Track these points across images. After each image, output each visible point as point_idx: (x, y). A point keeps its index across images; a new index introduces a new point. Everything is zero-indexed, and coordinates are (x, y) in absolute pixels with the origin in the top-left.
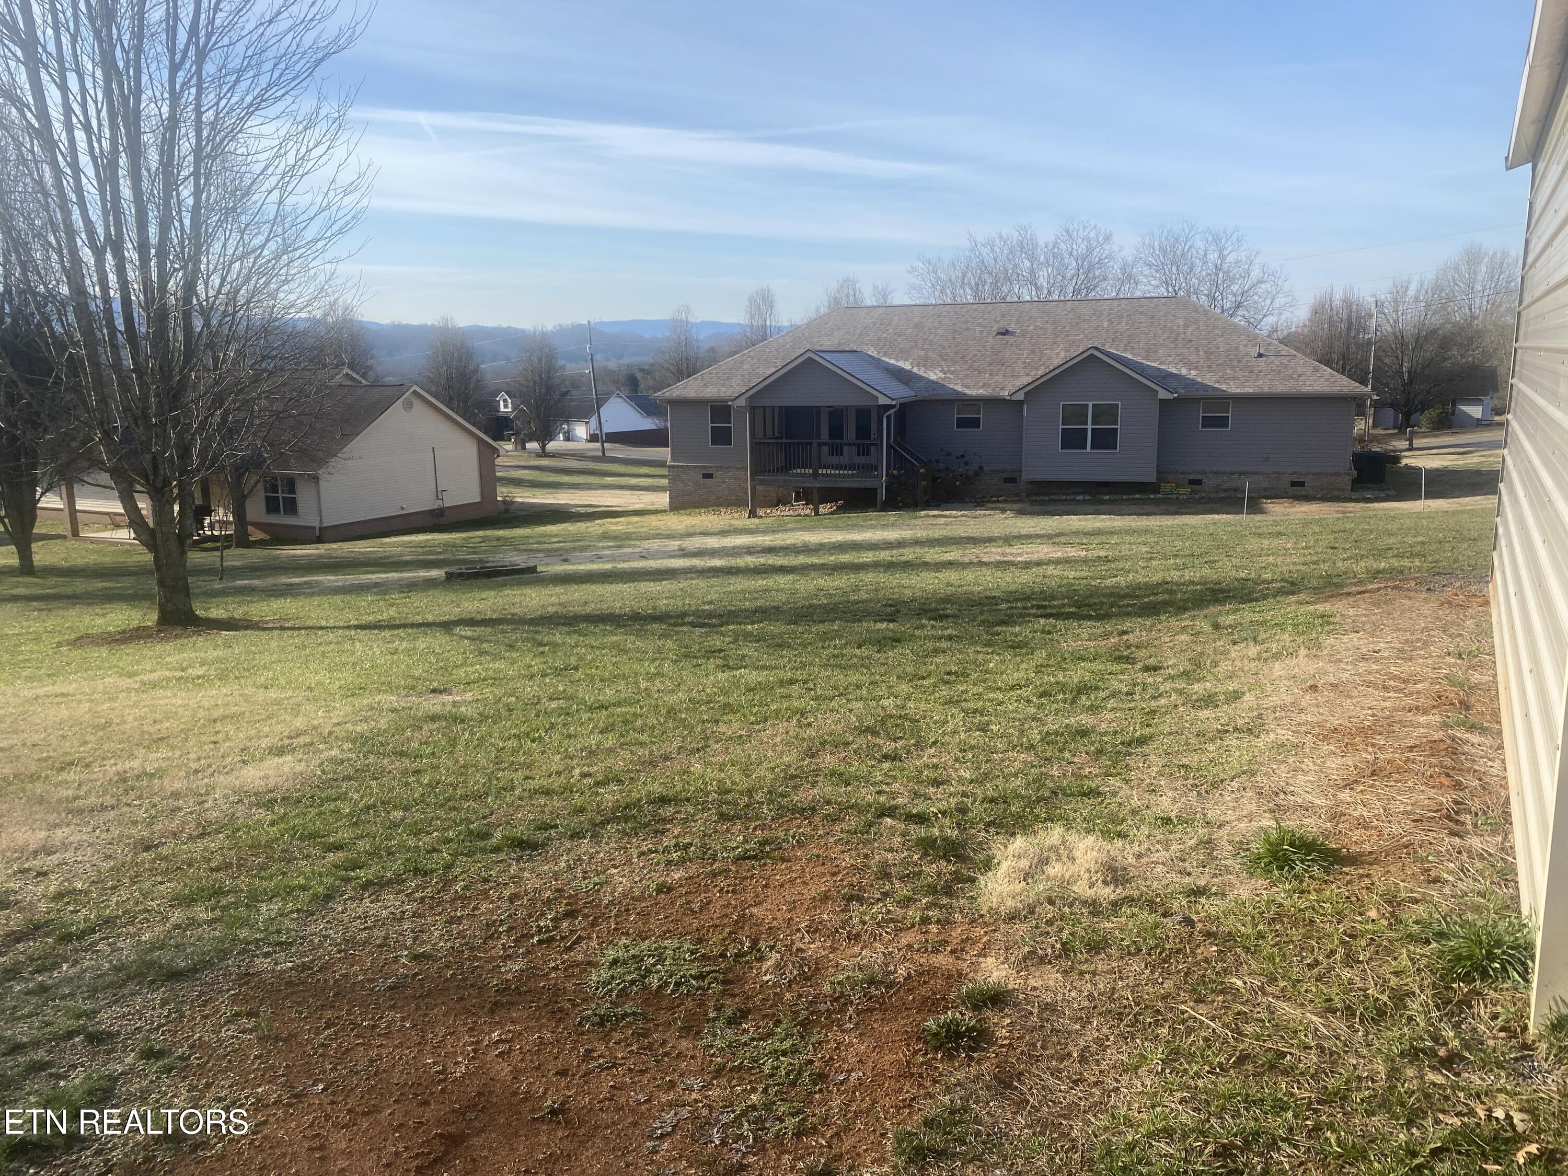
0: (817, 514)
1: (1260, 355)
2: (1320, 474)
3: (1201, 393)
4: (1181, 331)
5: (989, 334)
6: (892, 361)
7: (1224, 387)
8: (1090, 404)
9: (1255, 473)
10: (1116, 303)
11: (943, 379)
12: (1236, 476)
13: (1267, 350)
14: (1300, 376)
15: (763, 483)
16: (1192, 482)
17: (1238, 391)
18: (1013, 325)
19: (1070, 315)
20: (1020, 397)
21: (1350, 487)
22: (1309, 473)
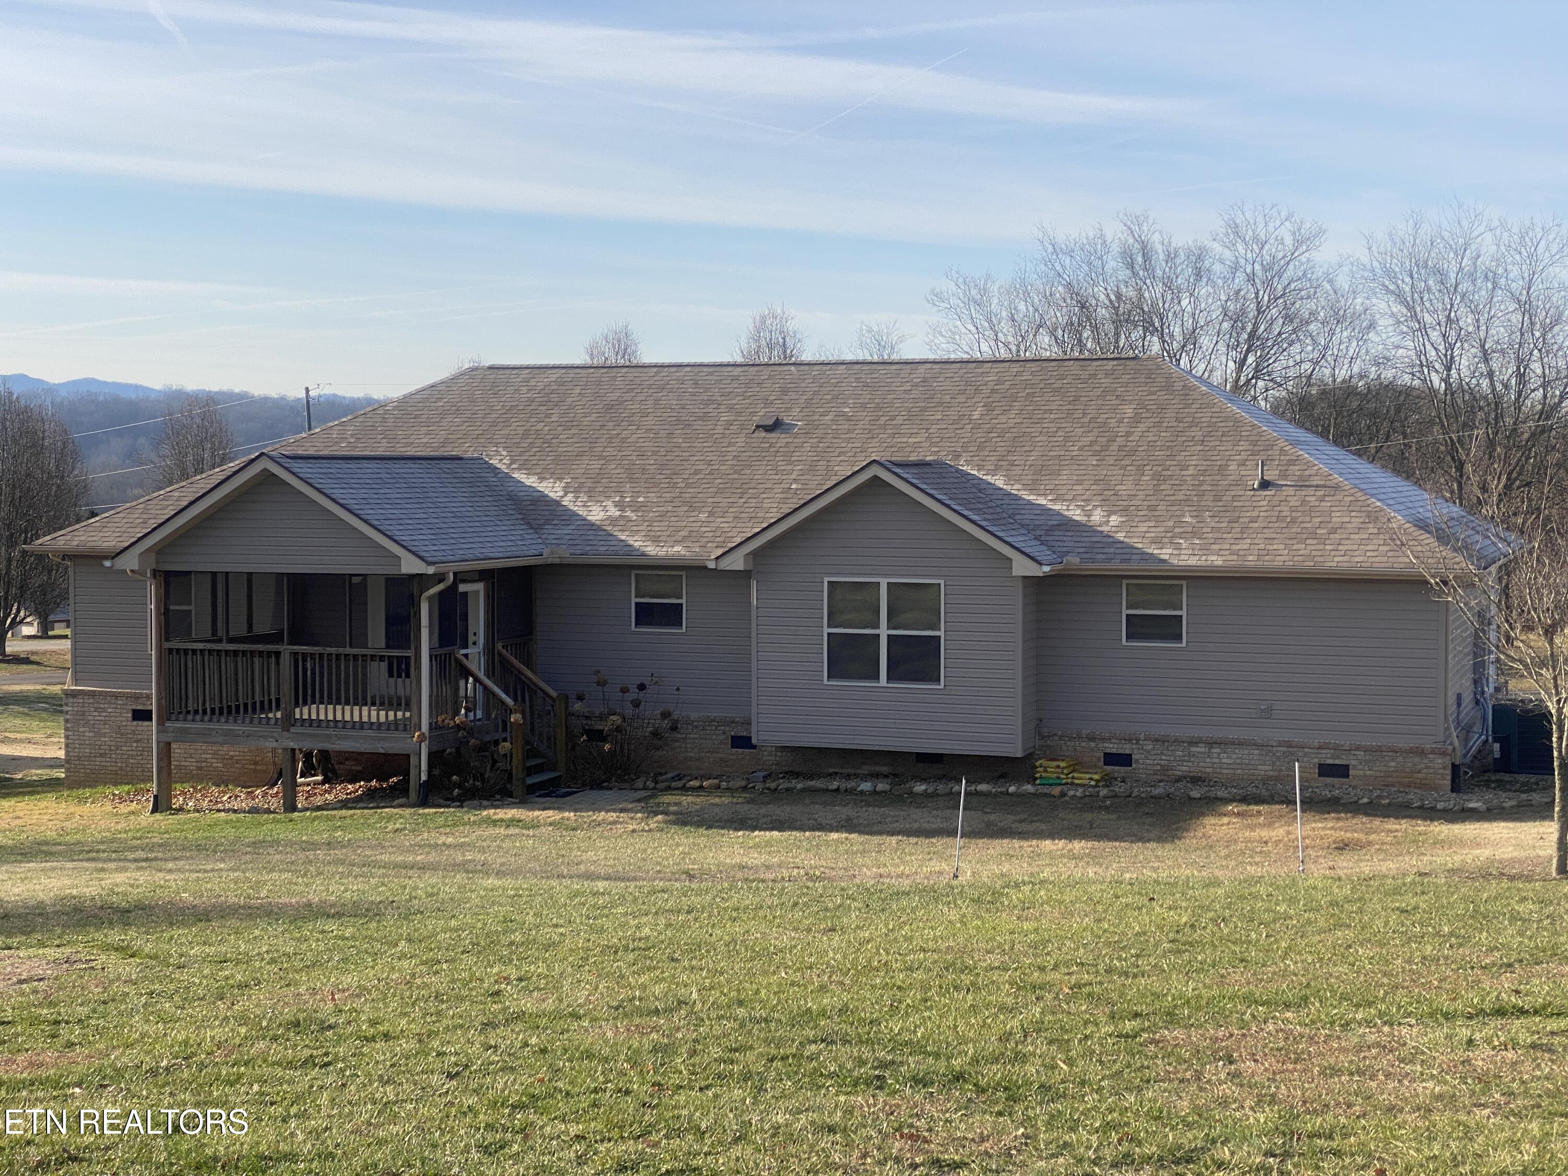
0: (291, 807)
1: (1265, 485)
2: (1379, 749)
3: (1116, 566)
4: (1123, 429)
5: (742, 427)
6: (530, 481)
7: (1165, 553)
8: (884, 583)
9: (1240, 744)
10: (1015, 368)
11: (613, 521)
12: (1201, 749)
13: (1283, 475)
14: (1333, 531)
15: (183, 735)
16: (1112, 759)
17: (1193, 561)
18: (795, 411)
19: (916, 393)
20: (736, 562)
21: (1447, 782)
22: (1358, 748)
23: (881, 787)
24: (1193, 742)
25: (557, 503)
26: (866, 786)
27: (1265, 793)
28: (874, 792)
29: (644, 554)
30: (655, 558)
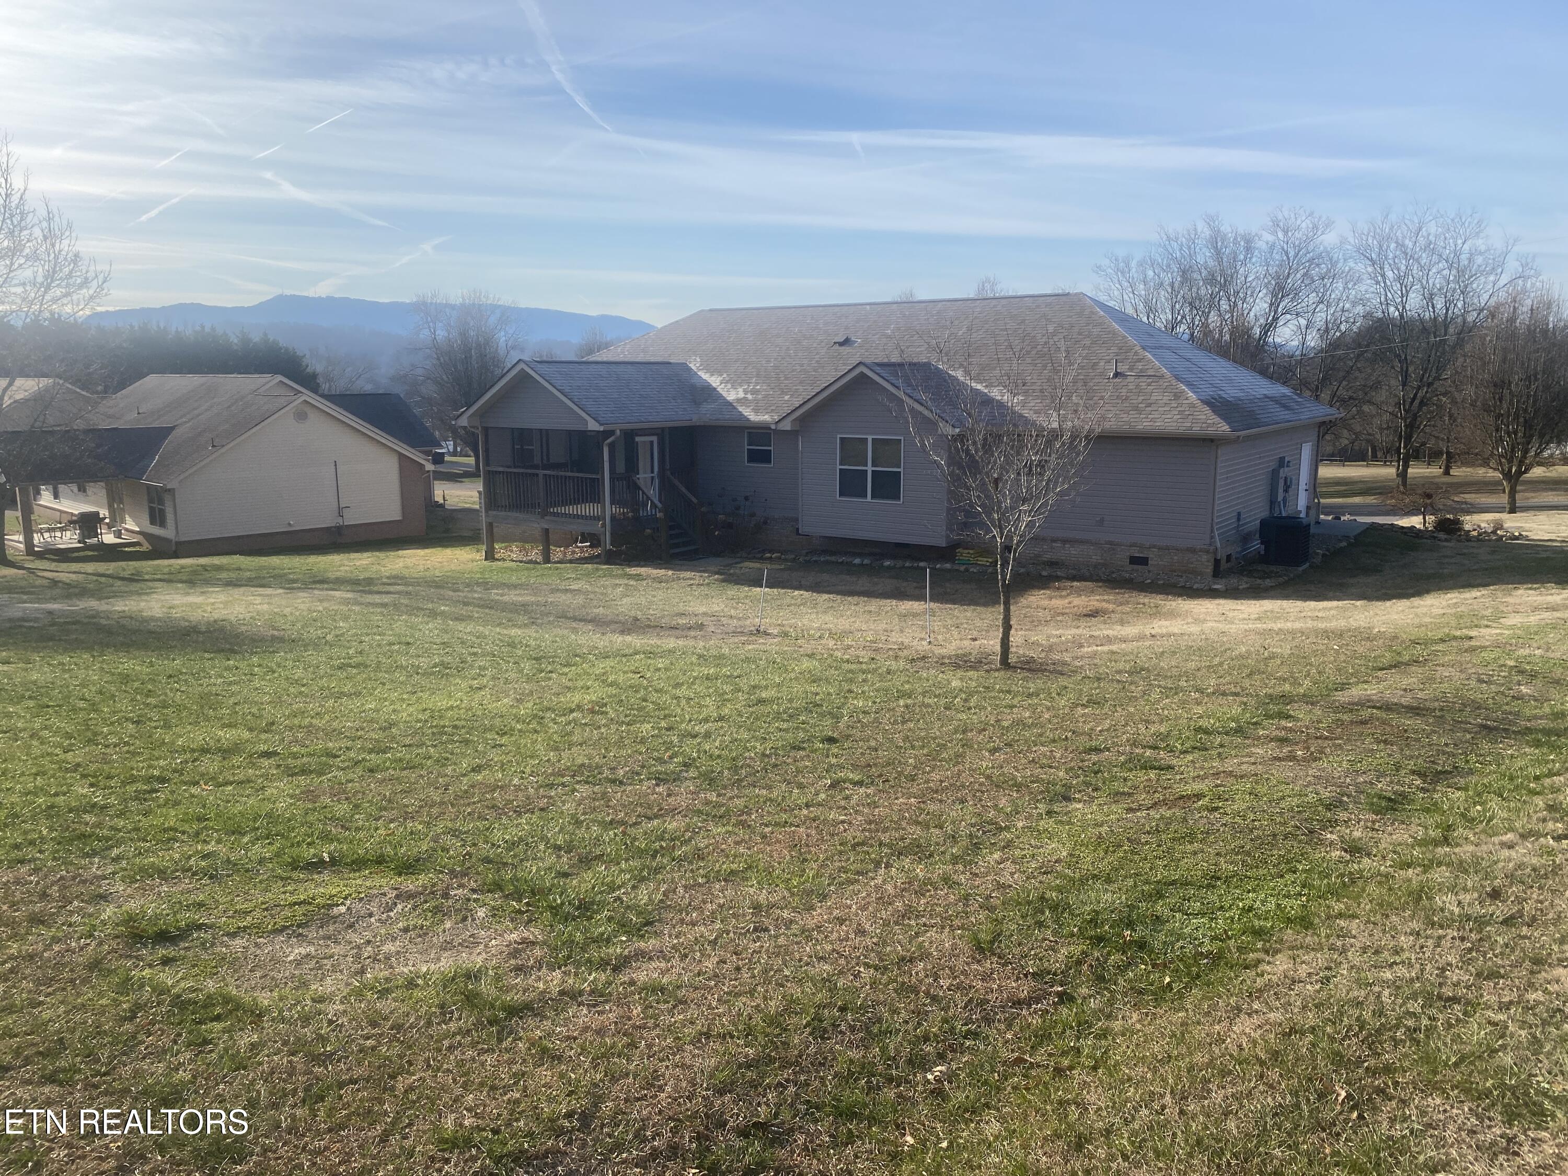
0: (548, 560)
1: (1116, 375)
2: (1167, 548)
5: (827, 343)
8: (871, 438)
9: (1082, 542)
10: (994, 302)
13: (1131, 369)
14: (1149, 405)
17: (1056, 425)
20: (787, 426)
21: (1209, 570)
22: (1154, 547)
23: (866, 561)
24: (1054, 541)
25: (715, 389)
26: (857, 561)
27: (1087, 574)
28: (862, 565)
29: (748, 420)
30: (754, 422)
